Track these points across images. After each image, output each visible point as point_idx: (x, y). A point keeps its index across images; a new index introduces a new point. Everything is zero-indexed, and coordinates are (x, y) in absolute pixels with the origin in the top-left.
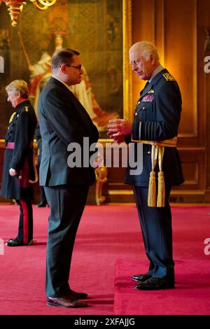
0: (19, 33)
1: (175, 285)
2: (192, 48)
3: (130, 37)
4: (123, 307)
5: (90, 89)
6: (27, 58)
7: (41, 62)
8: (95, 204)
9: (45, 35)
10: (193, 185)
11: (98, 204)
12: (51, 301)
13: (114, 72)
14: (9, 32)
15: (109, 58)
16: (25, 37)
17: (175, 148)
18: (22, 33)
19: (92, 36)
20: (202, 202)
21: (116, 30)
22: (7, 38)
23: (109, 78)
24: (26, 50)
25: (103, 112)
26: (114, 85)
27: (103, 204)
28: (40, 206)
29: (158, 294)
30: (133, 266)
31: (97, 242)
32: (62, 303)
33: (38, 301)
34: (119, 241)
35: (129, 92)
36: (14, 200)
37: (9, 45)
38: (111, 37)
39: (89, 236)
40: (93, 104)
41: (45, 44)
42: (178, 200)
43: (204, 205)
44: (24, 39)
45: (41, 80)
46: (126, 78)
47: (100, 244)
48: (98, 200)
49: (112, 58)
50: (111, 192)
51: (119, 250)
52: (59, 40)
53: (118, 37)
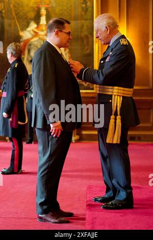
0: (11, 6)
1: (134, 206)
4: (93, 223)
5: (67, 50)
6: (18, 26)
7: (29, 29)
9: (32, 7)
10: (149, 127)
11: (74, 142)
12: (40, 218)
15: (83, 26)
16: (16, 9)
17: (132, 97)
18: (14, 6)
19: (70, 8)
21: (88, 4)
22: (2, 10)
24: (17, 19)
26: (86, 47)
27: (77, 141)
28: (27, 143)
29: (120, 213)
30: (100, 191)
32: (49, 219)
33: (26, 218)
34: (90, 171)
35: (98, 53)
36: (7, 138)
37: (4, 15)
38: (84, 10)
41: (32, 15)
42: (136, 139)
44: (16, 10)
45: (29, 43)
46: (96, 42)
47: (74, 173)
48: (74, 138)
49: (85, 26)
50: (84, 132)
52: (43, 12)
53: (90, 9)
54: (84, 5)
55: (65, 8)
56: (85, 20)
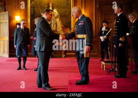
2: (93, 7)
3: (73, 4)
5: (60, 21)
8: (62, 57)
9: (46, 3)
10: (93, 51)
13: (68, 15)
14: (35, 3)
18: (39, 3)
19: (61, 4)
20: (96, 57)
21: (69, 2)
23: (67, 17)
24: (40, 8)
25: (65, 28)
27: (64, 57)
30: (74, 77)
31: (63, 69)
32: (48, 89)
34: (69, 69)
36: (36, 56)
37: (35, 7)
38: (67, 4)
39: (60, 68)
40: (62, 26)
43: (97, 58)
44: (39, 5)
46: (72, 17)
47: (64, 70)
48: (63, 56)
49: (67, 11)
50: (67, 54)
51: (70, 72)
52: (51, 5)
53: (69, 4)
54: (67, 2)
55: (59, 3)
56: (68, 8)
